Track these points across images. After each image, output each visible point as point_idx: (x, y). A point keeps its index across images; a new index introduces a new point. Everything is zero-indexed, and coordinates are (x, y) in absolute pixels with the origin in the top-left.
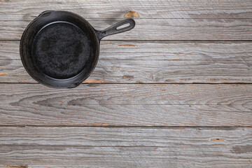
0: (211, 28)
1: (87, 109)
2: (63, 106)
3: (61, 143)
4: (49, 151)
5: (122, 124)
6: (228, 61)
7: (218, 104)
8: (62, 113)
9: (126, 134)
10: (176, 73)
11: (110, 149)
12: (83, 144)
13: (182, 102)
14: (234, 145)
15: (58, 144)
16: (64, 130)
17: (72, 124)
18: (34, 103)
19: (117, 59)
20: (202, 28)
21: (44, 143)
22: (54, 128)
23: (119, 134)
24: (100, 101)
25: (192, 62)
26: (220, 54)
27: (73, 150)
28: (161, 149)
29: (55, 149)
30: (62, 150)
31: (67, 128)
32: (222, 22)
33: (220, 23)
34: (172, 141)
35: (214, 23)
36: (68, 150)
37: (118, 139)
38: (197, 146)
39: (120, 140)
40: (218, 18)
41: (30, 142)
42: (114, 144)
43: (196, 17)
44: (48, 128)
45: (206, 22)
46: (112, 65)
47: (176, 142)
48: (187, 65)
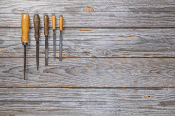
0: (145, 18)
1: (57, 75)
2: (40, 73)
3: (39, 99)
4: (30, 105)
5: (82, 86)
6: (157, 41)
7: (150, 72)
8: (40, 78)
9: (84, 93)
10: (120, 50)
11: (73, 104)
12: (54, 100)
13: (124, 70)
14: (161, 101)
15: (36, 100)
16: (40, 90)
17: (46, 86)
18: (20, 71)
19: (78, 40)
20: (138, 18)
21: (26, 99)
22: (34, 89)
23: (79, 93)
24: (66, 70)
25: (131, 42)
26: (151, 36)
27: (47, 104)
28: (109, 103)
29: (35, 104)
30: (39, 104)
31: (43, 89)
32: (153, 14)
33: (151, 15)
34: (117, 98)
35: (146, 14)
36: (43, 104)
37: (78, 97)
38: (134, 101)
39: (81, 97)
40: (150, 11)
41: (16, 99)
42: (76, 100)
43: (134, 11)
44: (30, 89)
45: (141, 14)
46: (75, 45)
47: (120, 98)
48: (128, 44)
